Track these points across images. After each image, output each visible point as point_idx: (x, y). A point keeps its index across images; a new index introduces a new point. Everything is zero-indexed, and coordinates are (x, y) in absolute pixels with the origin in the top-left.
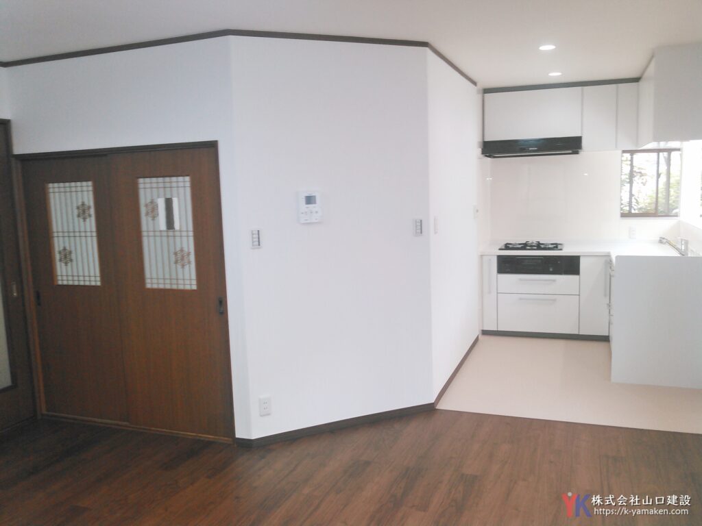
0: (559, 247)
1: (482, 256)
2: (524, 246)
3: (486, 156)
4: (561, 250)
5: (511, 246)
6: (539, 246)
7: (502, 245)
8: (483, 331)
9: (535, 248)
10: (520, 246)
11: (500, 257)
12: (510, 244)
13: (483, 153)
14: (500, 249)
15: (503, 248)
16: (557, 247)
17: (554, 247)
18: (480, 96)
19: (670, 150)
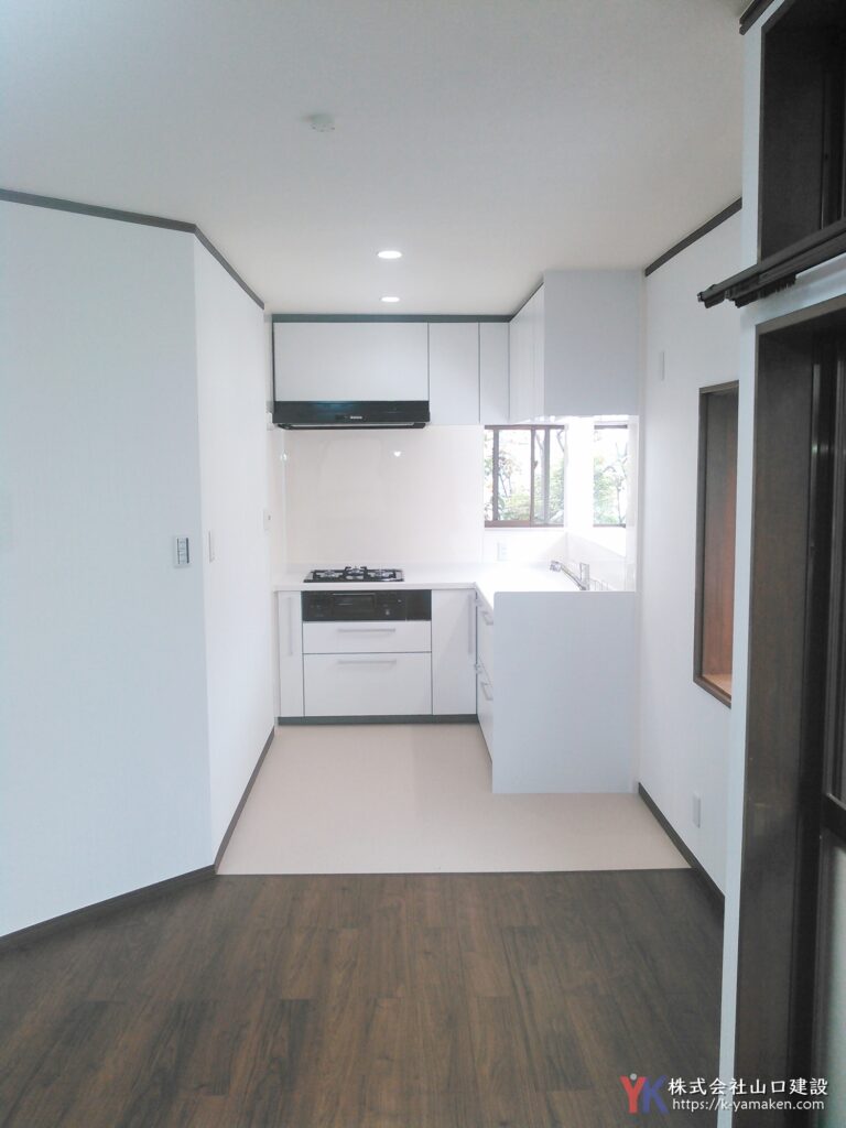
0: (398, 576)
1: (276, 593)
2: (345, 575)
3: (279, 426)
4: (402, 580)
5: (322, 575)
6: (366, 575)
7: (307, 574)
8: (279, 718)
9: (361, 578)
10: (337, 575)
11: (306, 596)
12: (323, 572)
13: (274, 422)
14: (306, 581)
15: (311, 578)
16: (394, 576)
17: (390, 576)
18: (269, 325)
19: (548, 428)
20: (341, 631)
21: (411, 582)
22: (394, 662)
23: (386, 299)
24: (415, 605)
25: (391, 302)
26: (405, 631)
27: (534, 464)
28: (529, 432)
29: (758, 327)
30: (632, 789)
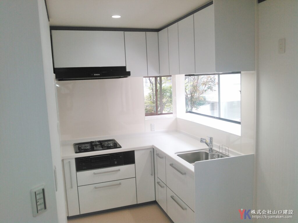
0: (118, 145)
1: (63, 160)
8: (68, 217)
14: (77, 153)
22: (120, 184)
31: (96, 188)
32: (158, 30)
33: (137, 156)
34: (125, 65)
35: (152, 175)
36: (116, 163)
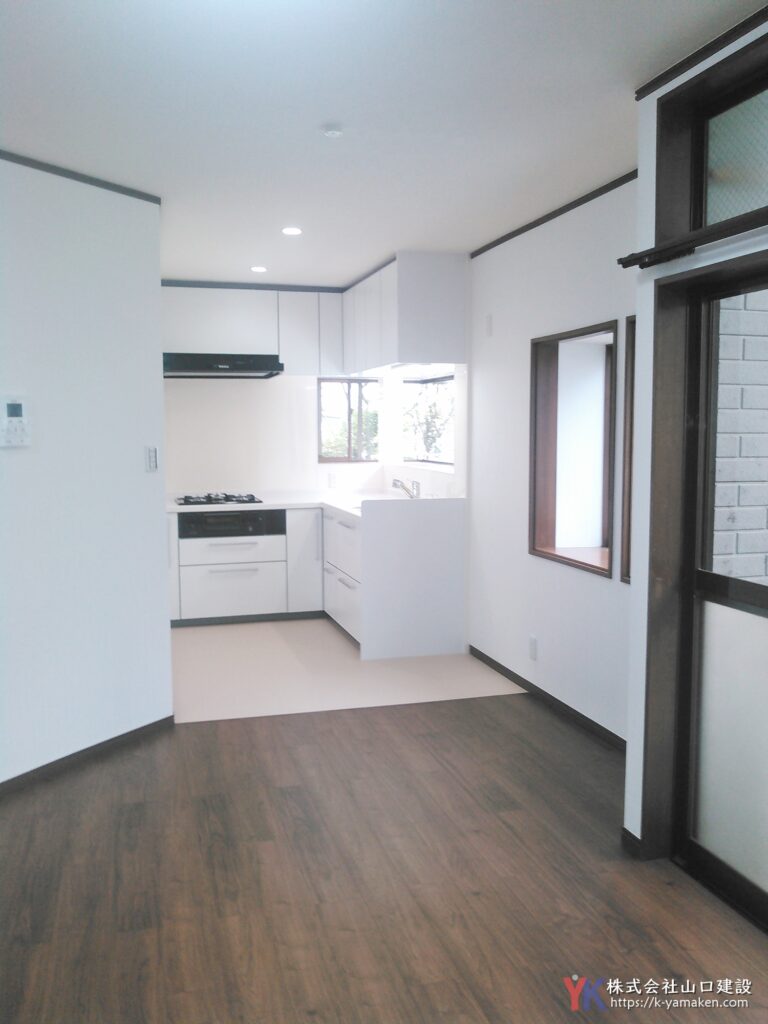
4: (259, 502)
5: (190, 500)
6: (228, 499)
7: (179, 499)
9: (224, 501)
11: (182, 516)
14: (179, 504)
15: (183, 502)
16: (253, 499)
17: (250, 500)
19: (360, 381)
20: (211, 545)
21: (269, 503)
22: (256, 570)
23: (255, 269)
24: (272, 522)
25: (259, 272)
26: (264, 544)
27: (350, 411)
28: (346, 385)
29: (656, 281)
30: (465, 650)
31: (212, 572)
32: (341, 290)
33: (291, 520)
34: (277, 354)
35: (317, 559)
36: (251, 529)
